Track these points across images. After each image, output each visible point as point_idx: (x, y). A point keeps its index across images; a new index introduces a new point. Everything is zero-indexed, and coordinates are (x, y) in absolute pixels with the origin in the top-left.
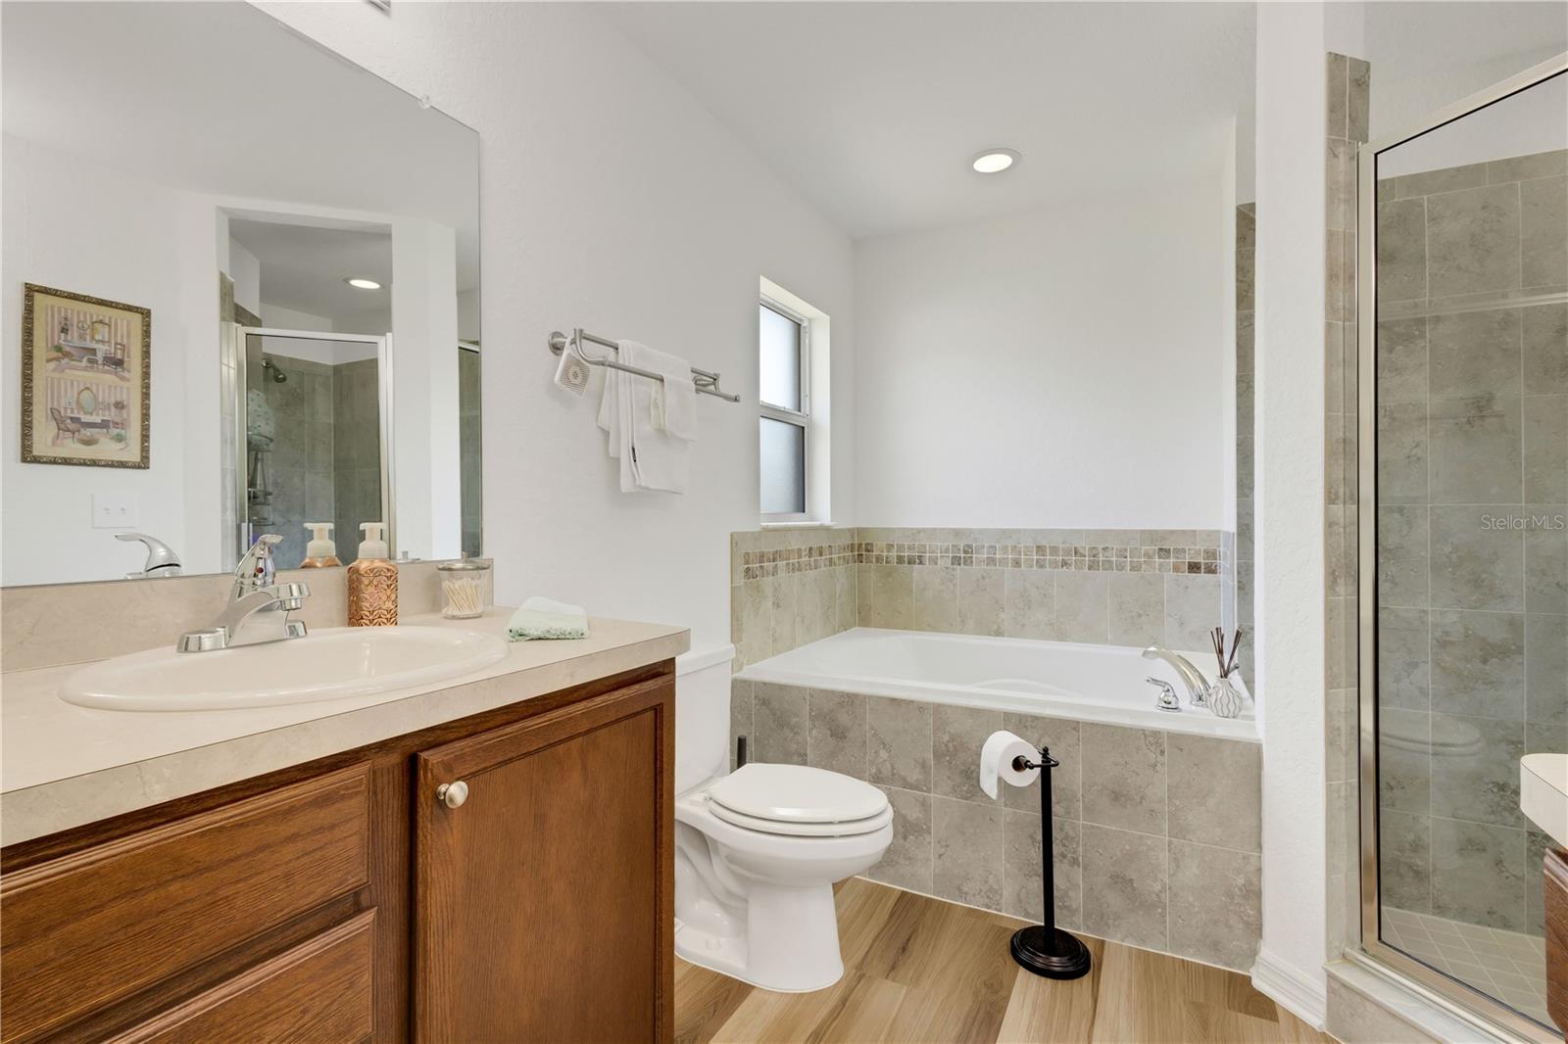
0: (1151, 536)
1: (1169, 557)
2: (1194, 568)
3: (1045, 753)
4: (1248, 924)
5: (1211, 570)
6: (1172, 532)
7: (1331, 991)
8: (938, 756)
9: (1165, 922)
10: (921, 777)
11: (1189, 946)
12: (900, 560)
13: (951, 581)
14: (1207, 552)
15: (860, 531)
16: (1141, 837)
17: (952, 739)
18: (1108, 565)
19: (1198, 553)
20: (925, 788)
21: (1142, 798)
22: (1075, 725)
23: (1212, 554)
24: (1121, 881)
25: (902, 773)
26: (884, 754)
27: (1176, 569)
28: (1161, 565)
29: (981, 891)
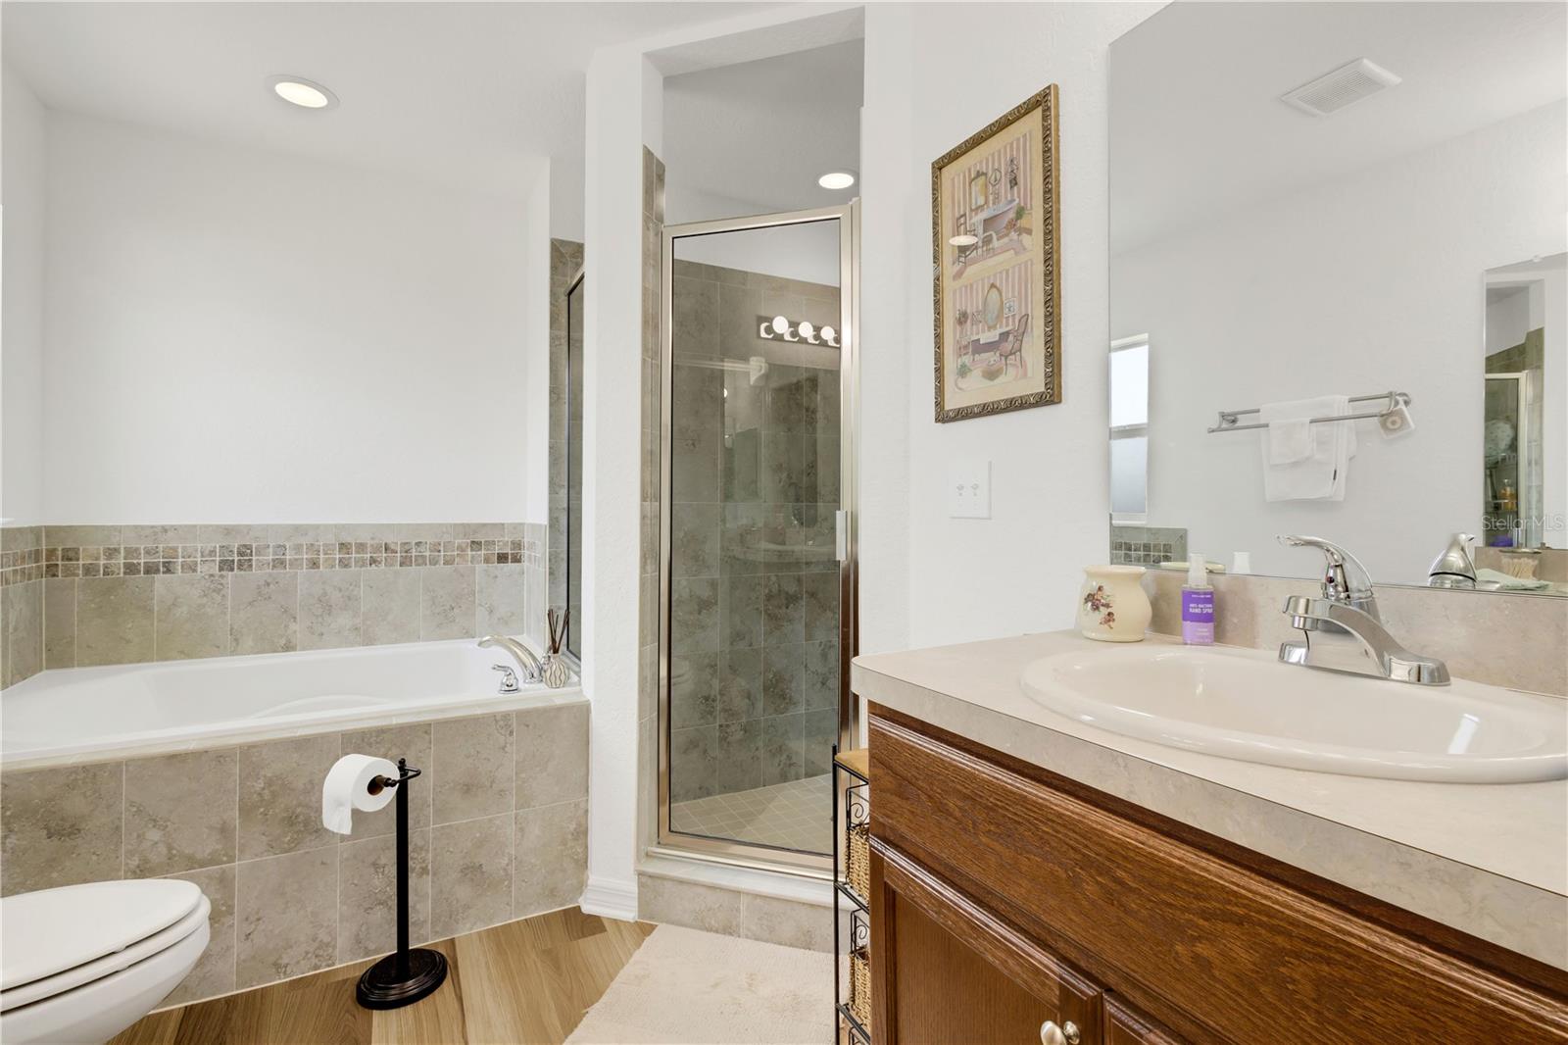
0: (466, 529)
1: (480, 550)
2: (502, 558)
3: (402, 766)
4: (577, 861)
5: (517, 559)
6: (484, 525)
7: (641, 885)
8: (246, 811)
9: (510, 892)
10: (219, 847)
11: (531, 904)
12: (131, 569)
13: (218, 591)
14: (513, 543)
15: (51, 532)
16: (490, 820)
17: (270, 783)
18: (421, 561)
19: (506, 544)
20: (225, 859)
21: (493, 782)
22: (425, 728)
23: (518, 545)
24: (473, 872)
25: (187, 851)
26: (154, 835)
27: (487, 560)
28: (473, 557)
29: (307, 953)
